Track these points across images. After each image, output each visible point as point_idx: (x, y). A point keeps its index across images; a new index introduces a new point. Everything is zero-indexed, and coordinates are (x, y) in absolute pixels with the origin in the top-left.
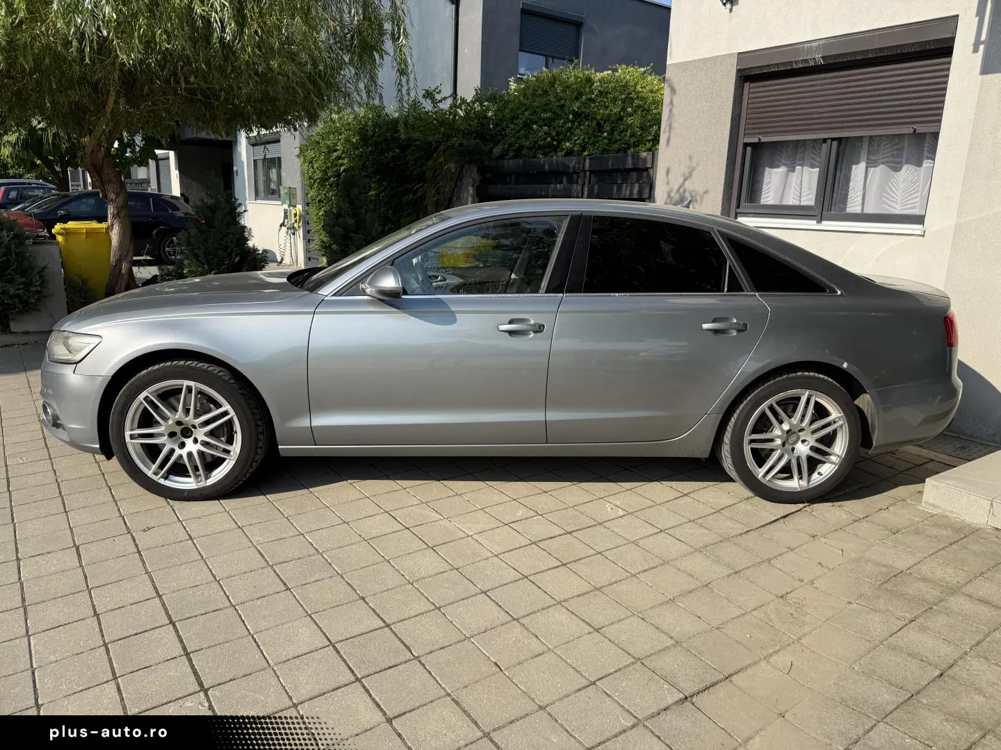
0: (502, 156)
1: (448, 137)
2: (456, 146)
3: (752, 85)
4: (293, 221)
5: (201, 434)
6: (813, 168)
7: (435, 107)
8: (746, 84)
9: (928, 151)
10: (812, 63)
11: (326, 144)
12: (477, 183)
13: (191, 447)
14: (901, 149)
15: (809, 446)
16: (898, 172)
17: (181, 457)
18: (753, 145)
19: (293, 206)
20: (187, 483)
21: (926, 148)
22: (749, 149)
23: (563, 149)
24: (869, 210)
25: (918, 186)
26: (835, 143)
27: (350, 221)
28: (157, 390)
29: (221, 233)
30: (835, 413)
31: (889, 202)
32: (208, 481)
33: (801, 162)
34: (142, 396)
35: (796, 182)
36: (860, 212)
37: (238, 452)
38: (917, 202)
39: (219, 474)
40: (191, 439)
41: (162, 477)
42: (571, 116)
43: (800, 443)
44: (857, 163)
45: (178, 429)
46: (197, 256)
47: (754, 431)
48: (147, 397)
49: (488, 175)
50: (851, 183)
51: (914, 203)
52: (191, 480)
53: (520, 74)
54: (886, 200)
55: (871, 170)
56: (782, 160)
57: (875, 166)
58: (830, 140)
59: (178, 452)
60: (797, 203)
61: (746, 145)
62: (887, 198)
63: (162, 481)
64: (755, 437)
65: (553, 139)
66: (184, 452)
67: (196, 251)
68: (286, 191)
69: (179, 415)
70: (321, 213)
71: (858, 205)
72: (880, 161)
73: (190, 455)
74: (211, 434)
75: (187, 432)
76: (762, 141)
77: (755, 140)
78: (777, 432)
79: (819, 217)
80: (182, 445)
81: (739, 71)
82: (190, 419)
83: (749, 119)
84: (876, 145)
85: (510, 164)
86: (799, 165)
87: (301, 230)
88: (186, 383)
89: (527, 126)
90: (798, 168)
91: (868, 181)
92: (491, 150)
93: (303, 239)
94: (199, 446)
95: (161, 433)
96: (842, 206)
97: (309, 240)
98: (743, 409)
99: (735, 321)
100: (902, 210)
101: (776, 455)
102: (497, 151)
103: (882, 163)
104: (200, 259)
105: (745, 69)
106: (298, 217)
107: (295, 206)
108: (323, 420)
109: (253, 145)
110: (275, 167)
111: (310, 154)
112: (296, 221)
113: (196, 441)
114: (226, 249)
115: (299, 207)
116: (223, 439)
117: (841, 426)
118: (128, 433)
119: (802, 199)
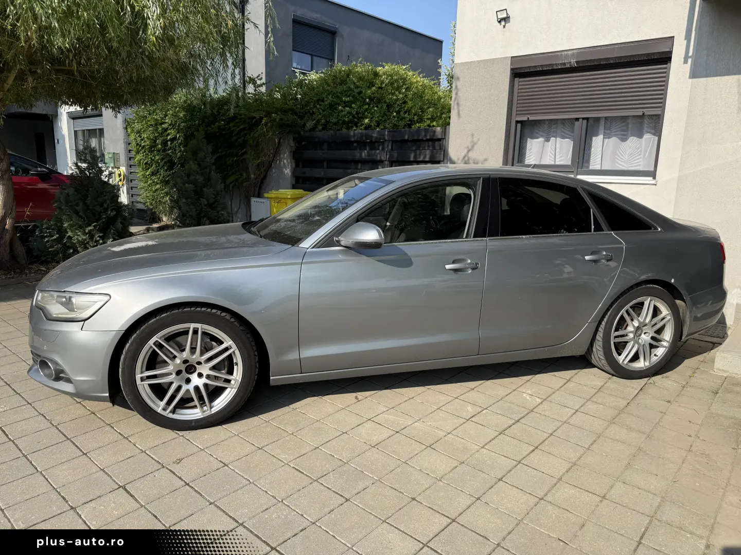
0: (313, 129)
1: (268, 114)
2: (278, 120)
3: (520, 80)
4: (118, 179)
5: (205, 369)
6: (564, 139)
7: (255, 90)
8: (516, 79)
9: (647, 127)
10: (568, 66)
11: (154, 118)
12: (294, 149)
13: (196, 381)
14: (627, 125)
15: (650, 336)
16: (625, 142)
17: (188, 391)
18: (522, 122)
19: (116, 168)
20: (194, 414)
21: (646, 125)
22: (519, 125)
23: (363, 124)
24: (605, 168)
25: (641, 151)
26: (585, 121)
27: (200, 179)
28: (164, 335)
29: (97, 192)
30: (665, 311)
31: (619, 162)
32: (212, 410)
33: (555, 134)
34: (151, 342)
35: (551, 148)
36: (600, 169)
37: (240, 380)
38: (640, 162)
39: (221, 402)
40: (196, 374)
41: (170, 412)
42: (368, 100)
43: (643, 334)
44: (597, 135)
45: (183, 367)
46: (77, 213)
47: (617, 330)
48: (157, 341)
49: (303, 143)
50: (592, 149)
51: (638, 162)
52: (197, 410)
53: (294, 68)
54: (618, 161)
55: (606, 140)
56: (541, 133)
57: (609, 138)
58: (582, 119)
59: (185, 387)
60: (552, 163)
61: (517, 122)
62: (618, 159)
63: (171, 416)
64: (617, 333)
65: (353, 117)
66: (191, 387)
67: (76, 208)
68: (110, 156)
69: (186, 354)
70: (148, 173)
71: (598, 164)
72: (613, 134)
73: (197, 389)
74: (214, 368)
75: (190, 369)
76: (530, 119)
77: (525, 118)
78: (630, 328)
79: (575, 172)
80: (188, 381)
81: (512, 70)
82: (196, 357)
83: (520, 104)
84: (609, 123)
85: (320, 134)
86: (553, 137)
87: (125, 187)
88: (192, 326)
89: (332, 106)
90: (553, 138)
91: (604, 147)
92: (304, 125)
93: (127, 194)
94: (204, 380)
95: (168, 373)
96: (587, 165)
97: (132, 195)
98: (610, 314)
99: (604, 253)
100: (630, 167)
101: (629, 346)
102: (310, 125)
103: (615, 135)
104: (80, 214)
105: (517, 69)
106: (122, 177)
107: (119, 168)
108: (310, 352)
109: (73, 119)
110: (96, 137)
111: (137, 126)
112: (121, 180)
113: (200, 375)
114: (102, 205)
115: (123, 169)
116: (224, 372)
117: (669, 320)
118: (138, 377)
119: (557, 160)
